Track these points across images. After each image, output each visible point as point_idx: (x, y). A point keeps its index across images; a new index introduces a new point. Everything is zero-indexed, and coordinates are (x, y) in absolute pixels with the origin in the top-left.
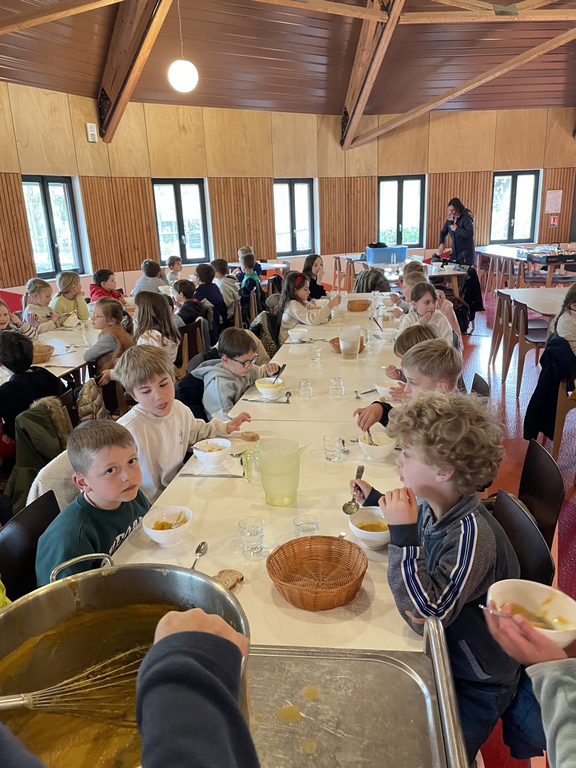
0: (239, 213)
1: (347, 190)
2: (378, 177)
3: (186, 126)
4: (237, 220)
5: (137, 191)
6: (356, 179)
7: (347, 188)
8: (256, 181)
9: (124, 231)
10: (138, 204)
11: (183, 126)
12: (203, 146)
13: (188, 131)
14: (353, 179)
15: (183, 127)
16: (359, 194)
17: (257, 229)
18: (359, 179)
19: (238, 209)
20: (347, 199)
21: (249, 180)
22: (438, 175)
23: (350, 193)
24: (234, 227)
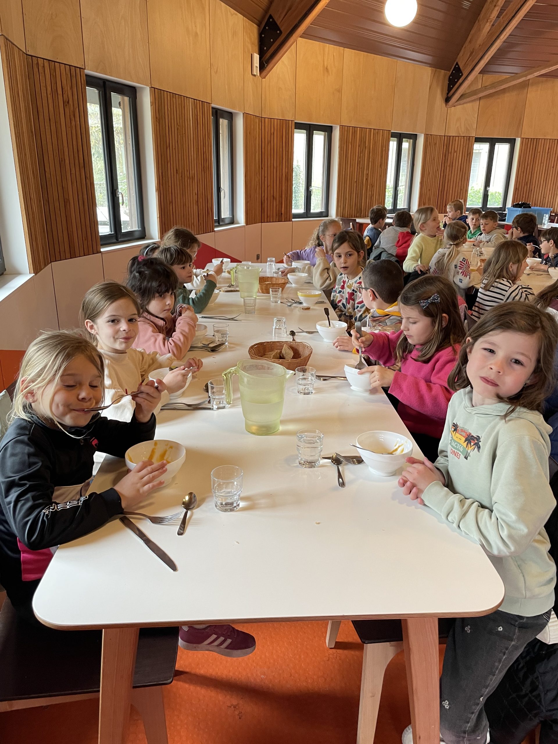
0: (361, 167)
1: (445, 149)
2: (476, 138)
3: (329, 67)
4: (358, 173)
5: (281, 134)
6: (454, 137)
7: (445, 147)
8: (377, 133)
9: (266, 179)
10: (281, 149)
11: (327, 66)
12: (339, 91)
13: (330, 73)
14: (452, 137)
15: (327, 69)
16: (455, 154)
17: (373, 184)
18: (457, 138)
19: (360, 161)
20: (444, 158)
21: (372, 130)
22: (530, 140)
23: (447, 153)
24: (355, 180)
